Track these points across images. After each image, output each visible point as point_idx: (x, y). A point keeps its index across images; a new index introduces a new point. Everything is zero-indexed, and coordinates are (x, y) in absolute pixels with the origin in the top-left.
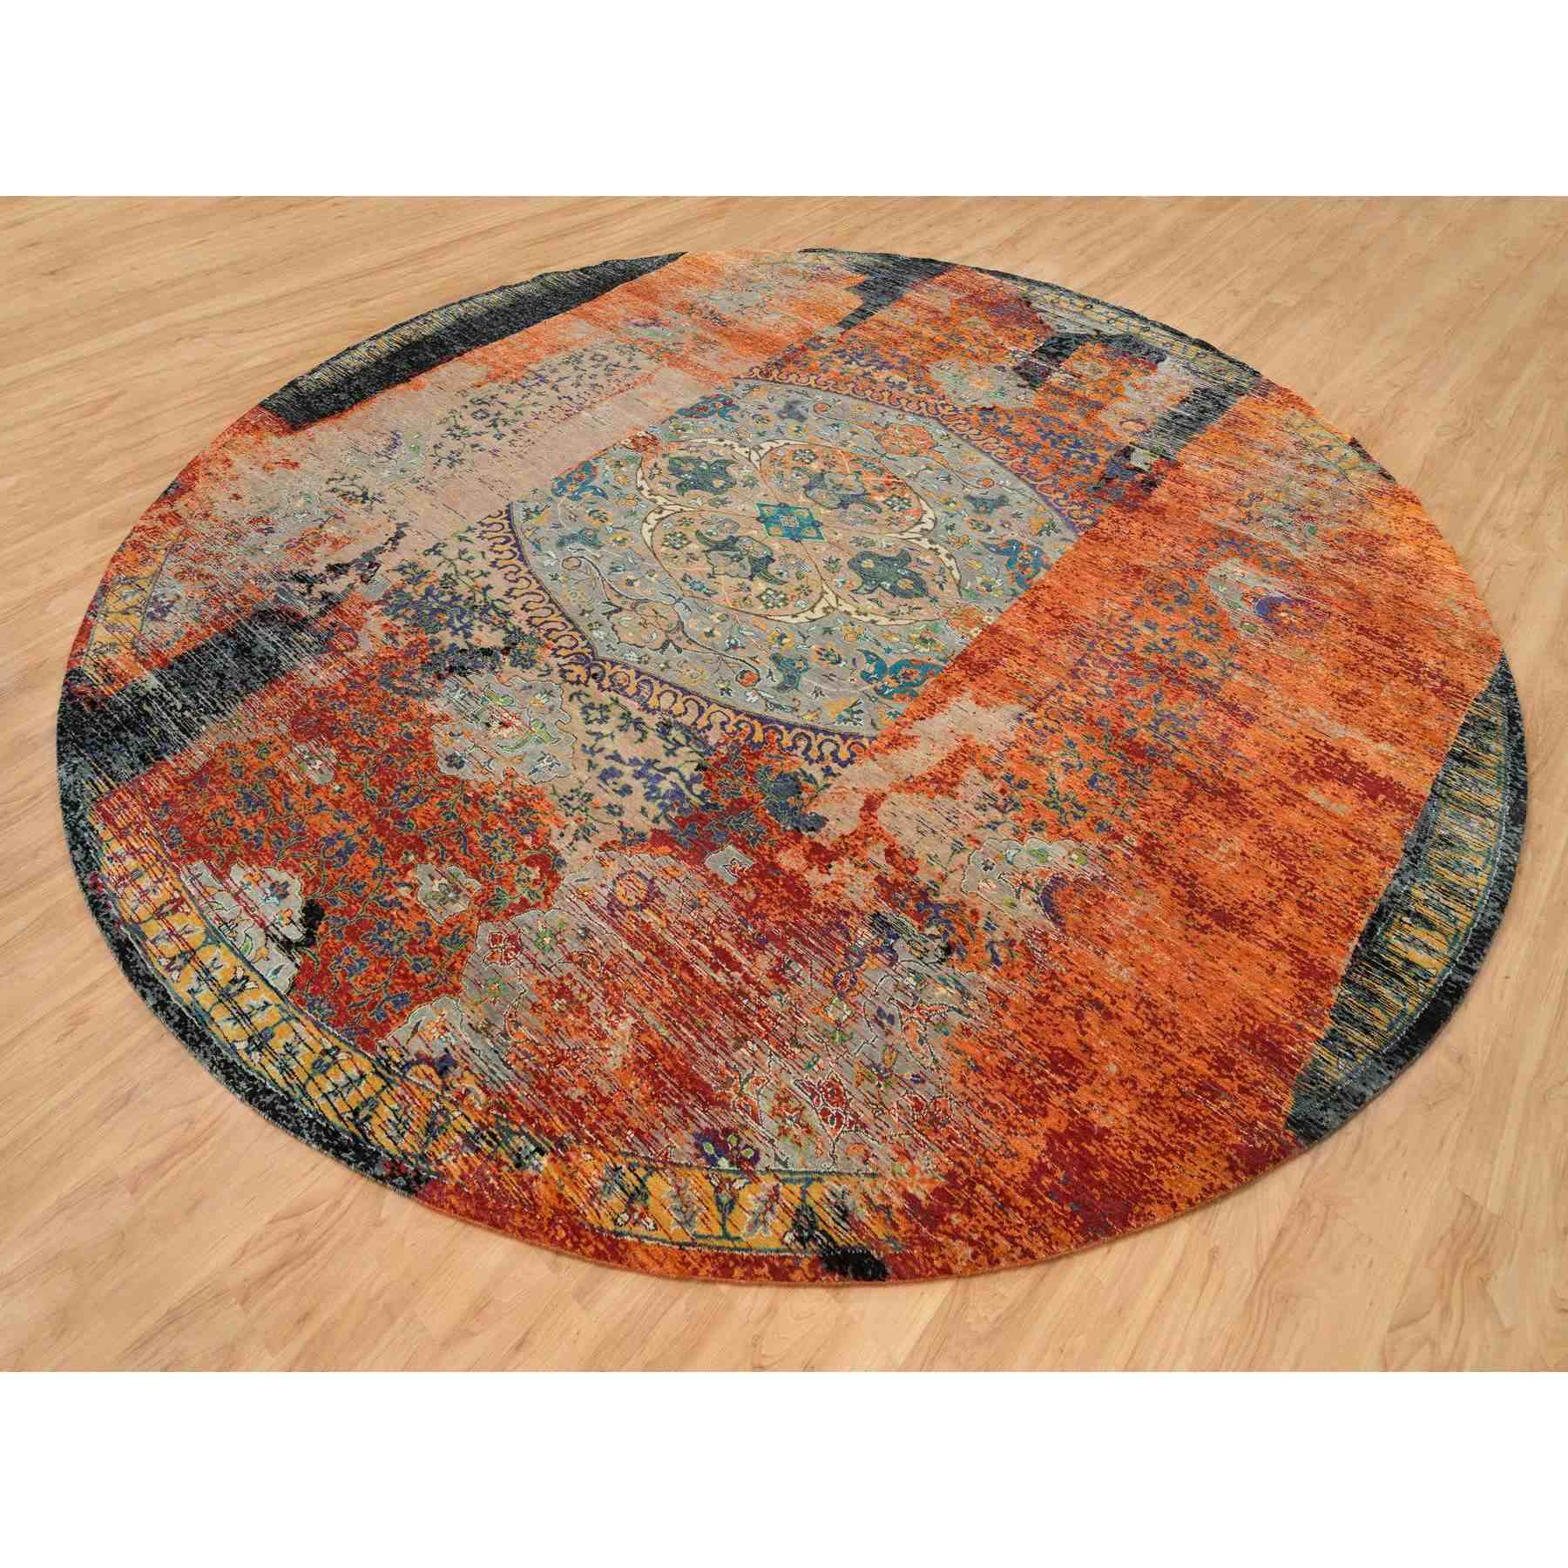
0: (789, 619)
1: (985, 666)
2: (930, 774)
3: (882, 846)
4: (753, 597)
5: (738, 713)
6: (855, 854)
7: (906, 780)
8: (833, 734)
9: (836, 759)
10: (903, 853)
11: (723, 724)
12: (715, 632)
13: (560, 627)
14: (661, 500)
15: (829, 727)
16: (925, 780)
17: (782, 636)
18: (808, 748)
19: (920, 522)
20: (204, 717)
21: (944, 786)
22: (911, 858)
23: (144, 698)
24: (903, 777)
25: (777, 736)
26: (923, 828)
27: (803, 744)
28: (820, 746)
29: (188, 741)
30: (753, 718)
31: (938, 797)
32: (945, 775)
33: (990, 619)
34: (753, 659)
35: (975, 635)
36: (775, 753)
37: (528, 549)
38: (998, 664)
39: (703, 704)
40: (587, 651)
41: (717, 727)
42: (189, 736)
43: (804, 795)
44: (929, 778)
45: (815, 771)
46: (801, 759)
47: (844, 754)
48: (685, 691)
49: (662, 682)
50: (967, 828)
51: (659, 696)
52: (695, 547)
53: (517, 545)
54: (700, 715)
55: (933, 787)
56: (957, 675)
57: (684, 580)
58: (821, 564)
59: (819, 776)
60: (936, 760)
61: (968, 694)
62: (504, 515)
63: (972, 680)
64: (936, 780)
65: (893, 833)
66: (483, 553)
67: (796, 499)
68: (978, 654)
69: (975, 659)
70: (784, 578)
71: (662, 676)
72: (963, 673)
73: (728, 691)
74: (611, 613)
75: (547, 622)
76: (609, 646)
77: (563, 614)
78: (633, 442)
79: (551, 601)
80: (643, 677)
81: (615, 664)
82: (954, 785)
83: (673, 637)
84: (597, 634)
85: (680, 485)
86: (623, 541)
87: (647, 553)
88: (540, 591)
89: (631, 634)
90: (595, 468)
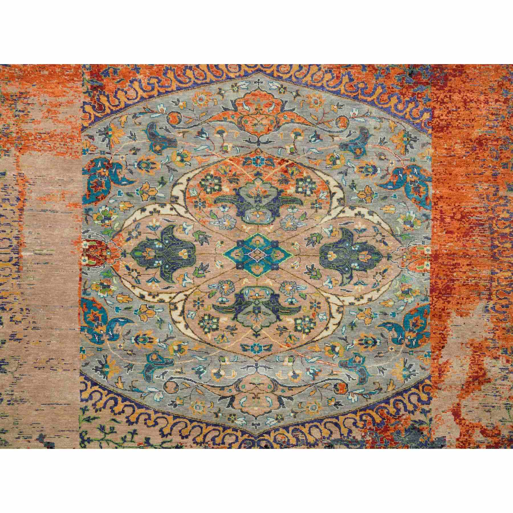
0: (325, 333)
1: (448, 287)
2: (470, 377)
3: (478, 431)
4: (293, 333)
5: (355, 412)
6: (469, 444)
7: (462, 389)
8: (410, 390)
9: (423, 403)
10: (489, 428)
11: (355, 424)
12: (297, 372)
13: (217, 433)
14: (166, 298)
15: (404, 387)
16: (470, 382)
17: (333, 348)
18: (405, 407)
19: (332, 195)
21: (481, 379)
22: (494, 428)
24: (459, 388)
25: (385, 411)
26: (487, 408)
27: (401, 406)
28: (410, 401)
30: (364, 410)
31: (482, 387)
32: (477, 372)
33: (428, 250)
34: (332, 374)
35: (428, 268)
36: (393, 421)
37: (135, 396)
38: (453, 281)
39: (334, 420)
40: (246, 436)
41: (353, 428)
43: (425, 433)
44: (471, 379)
45: (418, 416)
46: (407, 415)
47: (424, 397)
48: (320, 421)
49: (303, 425)
51: (310, 433)
52: (225, 320)
53: (125, 399)
54: (340, 429)
55: (476, 384)
56: (439, 305)
57: (245, 350)
58: (307, 277)
59: (422, 418)
60: (467, 367)
61: (454, 314)
62: (89, 383)
63: (449, 302)
64: (475, 378)
65: (477, 421)
66: (113, 420)
67: (241, 230)
68: (439, 282)
69: (440, 286)
70: (297, 305)
71: (298, 420)
72: (442, 301)
73: (337, 404)
74: (230, 404)
75: (205, 436)
76: (253, 424)
77: (208, 425)
78: (89, 257)
79: (191, 421)
80: (291, 429)
81: (268, 433)
82: (485, 374)
83: (278, 393)
84: (239, 422)
85: (162, 275)
86: (180, 349)
87: (204, 346)
88: (178, 420)
89: (256, 408)
90: (93, 301)
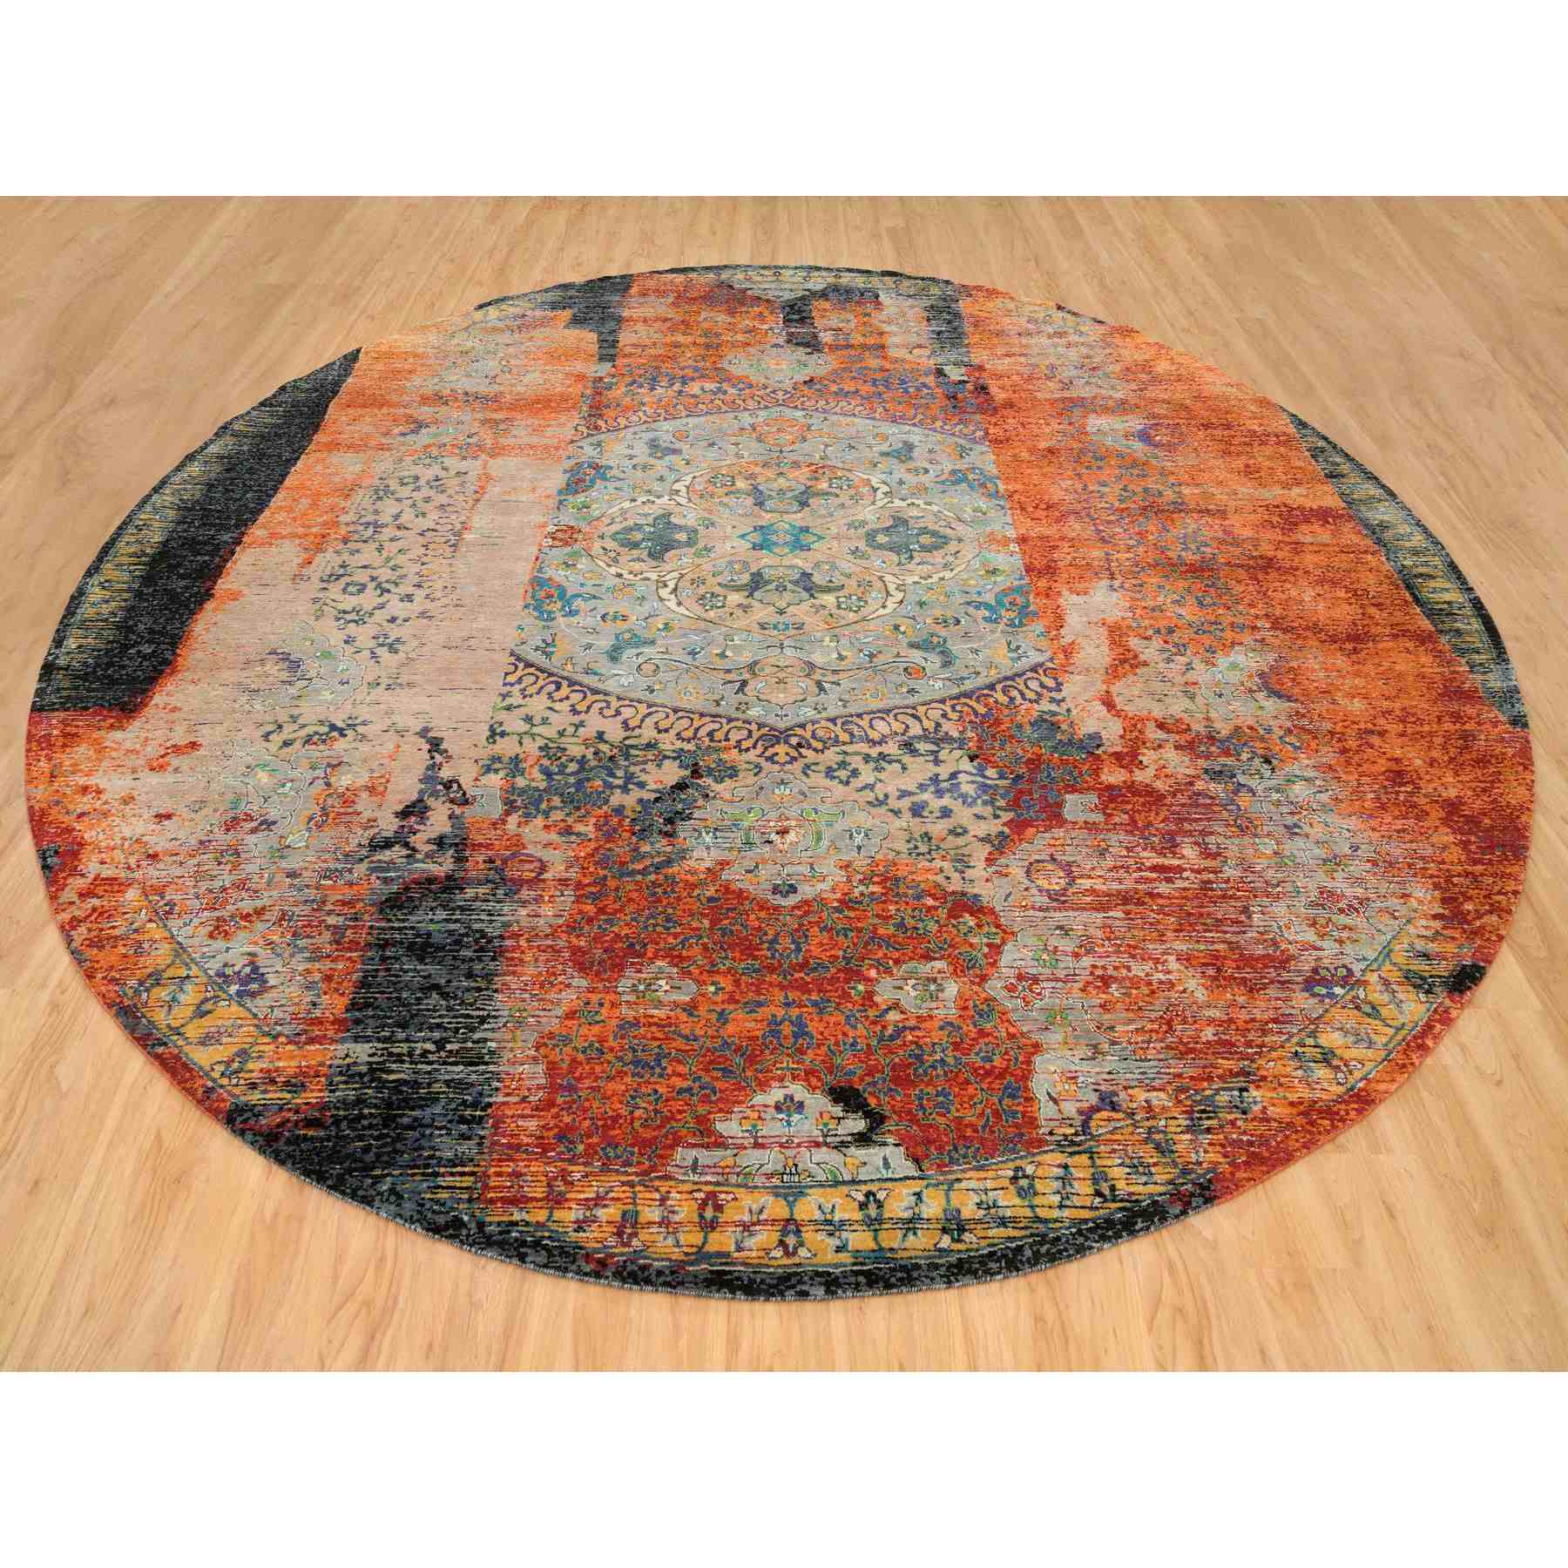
0: (882, 611)
1: (1050, 567)
2: (1114, 659)
3: (1151, 726)
4: (834, 611)
5: (943, 701)
6: (1144, 743)
7: (1107, 673)
8: (1024, 673)
9: (1050, 690)
10: (1168, 721)
11: (944, 716)
12: (844, 653)
13: (717, 726)
14: (652, 576)
15: (1014, 670)
16: (1116, 665)
17: (897, 627)
18: (1023, 695)
19: (875, 490)
20: (476, 1036)
21: (1132, 662)
22: (1177, 721)
23: (372, 1071)
24: (1102, 671)
25: (991, 700)
26: (1157, 697)
27: (1015, 693)
28: (1027, 687)
29: (491, 1068)
30: (958, 697)
31: (1138, 671)
32: (1123, 654)
33: (1011, 533)
34: (898, 655)
35: (1017, 550)
36: (1006, 712)
37: (588, 680)
38: (1055, 561)
39: (910, 711)
40: (765, 730)
41: (942, 721)
42: (487, 1064)
43: (1064, 727)
44: (1117, 662)
45: (1045, 706)
46: (1027, 705)
47: (1050, 683)
48: (888, 711)
49: (859, 716)
50: (1179, 679)
51: (871, 726)
52: (735, 598)
53: (572, 683)
54: (921, 721)
55: (1127, 667)
56: (1042, 584)
57: (764, 628)
58: (850, 557)
59: (1054, 707)
60: (1105, 648)
61: (1066, 593)
62: (521, 665)
63: (1055, 581)
64: (1122, 661)
65: (1145, 713)
66: (550, 708)
67: (760, 516)
68: (1035, 562)
69: (1038, 566)
70: (837, 583)
71: (852, 709)
72: (1044, 580)
73: (912, 691)
74: (741, 689)
75: (697, 730)
76: (777, 715)
77: (702, 715)
78: (554, 539)
79: (675, 711)
80: (839, 722)
81: (803, 726)
82: (1136, 657)
83: (817, 676)
84: (754, 712)
85: (650, 555)
86: (667, 626)
87: (703, 625)
88: (654, 709)
89: (782, 695)
90: (550, 579)
